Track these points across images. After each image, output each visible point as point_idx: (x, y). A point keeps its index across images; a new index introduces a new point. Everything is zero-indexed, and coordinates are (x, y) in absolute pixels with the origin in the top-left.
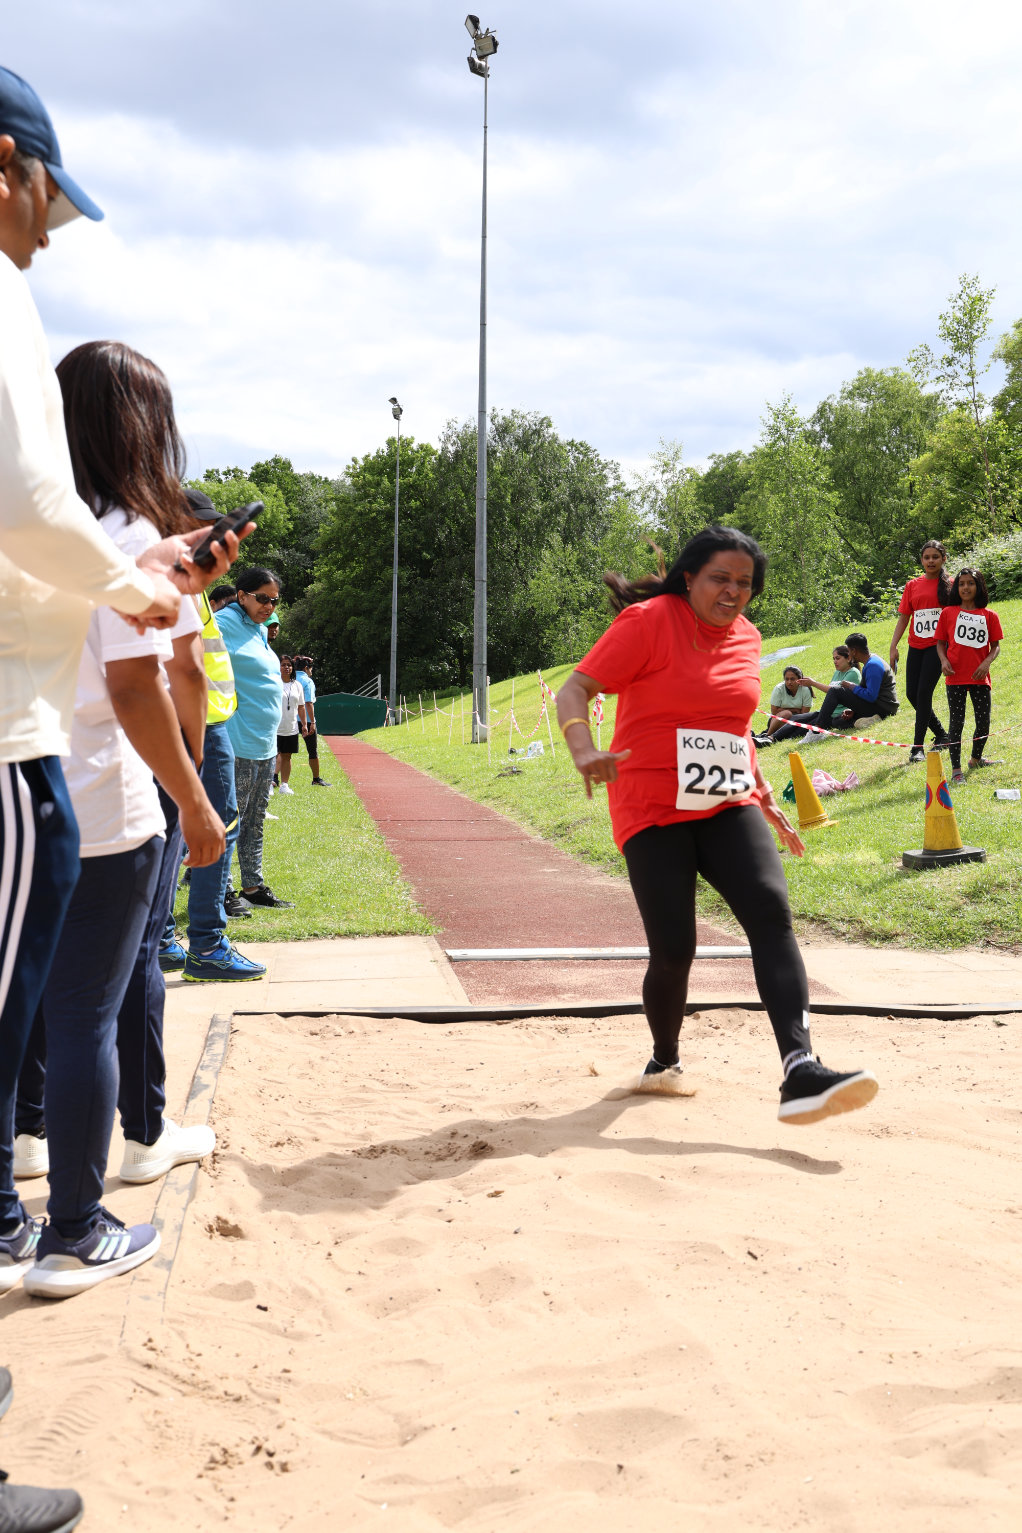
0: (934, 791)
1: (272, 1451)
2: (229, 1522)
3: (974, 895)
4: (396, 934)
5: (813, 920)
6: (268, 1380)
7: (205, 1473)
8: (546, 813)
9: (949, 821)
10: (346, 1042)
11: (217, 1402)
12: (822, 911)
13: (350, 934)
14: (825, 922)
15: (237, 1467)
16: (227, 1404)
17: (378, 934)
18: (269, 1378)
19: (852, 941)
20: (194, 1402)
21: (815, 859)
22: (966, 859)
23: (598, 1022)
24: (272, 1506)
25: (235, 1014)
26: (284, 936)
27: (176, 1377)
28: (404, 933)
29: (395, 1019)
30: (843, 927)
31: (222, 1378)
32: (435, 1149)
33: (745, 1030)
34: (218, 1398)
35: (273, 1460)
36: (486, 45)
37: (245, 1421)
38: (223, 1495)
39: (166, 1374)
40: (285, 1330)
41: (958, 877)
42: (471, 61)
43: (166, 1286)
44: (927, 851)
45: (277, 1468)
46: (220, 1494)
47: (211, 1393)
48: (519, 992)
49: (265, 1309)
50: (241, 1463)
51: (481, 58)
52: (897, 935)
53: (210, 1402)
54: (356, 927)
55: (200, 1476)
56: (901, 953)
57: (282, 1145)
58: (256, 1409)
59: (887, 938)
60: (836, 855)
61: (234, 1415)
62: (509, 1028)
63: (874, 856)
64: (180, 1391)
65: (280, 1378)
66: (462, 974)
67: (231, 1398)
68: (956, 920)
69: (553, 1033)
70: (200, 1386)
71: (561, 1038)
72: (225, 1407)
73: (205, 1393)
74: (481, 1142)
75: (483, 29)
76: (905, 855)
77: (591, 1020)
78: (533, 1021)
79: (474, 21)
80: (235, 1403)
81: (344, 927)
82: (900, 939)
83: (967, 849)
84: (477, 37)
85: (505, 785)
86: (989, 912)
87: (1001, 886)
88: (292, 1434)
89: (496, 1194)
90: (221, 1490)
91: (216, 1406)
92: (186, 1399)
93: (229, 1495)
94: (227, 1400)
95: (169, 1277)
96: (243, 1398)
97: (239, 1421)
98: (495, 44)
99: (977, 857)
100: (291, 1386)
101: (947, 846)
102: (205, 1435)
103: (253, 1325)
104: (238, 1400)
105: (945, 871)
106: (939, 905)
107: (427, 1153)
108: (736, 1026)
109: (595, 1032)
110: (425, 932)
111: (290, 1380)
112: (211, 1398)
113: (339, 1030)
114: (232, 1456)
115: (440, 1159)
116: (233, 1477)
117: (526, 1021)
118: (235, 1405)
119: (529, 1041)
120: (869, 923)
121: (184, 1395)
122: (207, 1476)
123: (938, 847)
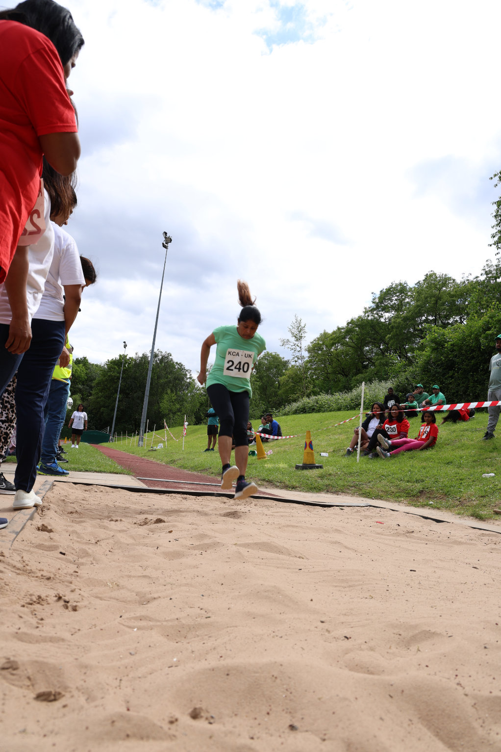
0: (308, 444)
1: (68, 600)
2: (38, 629)
3: (322, 477)
4: (117, 474)
5: (267, 481)
6: (65, 575)
7: (26, 605)
8: (165, 458)
9: (312, 454)
10: (99, 494)
11: (37, 578)
12: (271, 478)
13: (100, 472)
14: (272, 482)
15: (46, 606)
16: (42, 580)
17: (111, 473)
18: (66, 574)
19: (282, 489)
20: (22, 578)
21: (266, 465)
22: (318, 467)
23: (198, 497)
24: (67, 624)
25: (55, 481)
26: (75, 470)
27: (14, 567)
28: (120, 473)
29: (119, 489)
30: (278, 484)
31: (40, 570)
32: (139, 522)
33: (253, 505)
34: (37, 577)
35: (69, 604)
36: (168, 240)
37: (51, 588)
38: (36, 617)
39: (8, 565)
40: (75, 561)
41: (315, 472)
42: (163, 244)
43: (14, 540)
44: (304, 464)
45: (70, 608)
46: (34, 616)
47: (33, 575)
48: (166, 487)
49: (64, 554)
50: (48, 604)
51: (166, 243)
52: (297, 487)
53: (33, 578)
54: (102, 469)
55: (23, 606)
56: (298, 492)
57: (73, 513)
58: (59, 584)
59: (293, 488)
60: (273, 465)
61: (46, 585)
62: (164, 496)
63: (286, 466)
64: (16, 572)
65: (72, 574)
66: (144, 482)
67: (45, 578)
68: (316, 484)
69: (181, 499)
70: (27, 571)
71: (183, 501)
72: (41, 582)
73: (30, 574)
74: (160, 519)
75: (168, 236)
76: (296, 465)
77: (195, 497)
78: (173, 494)
79: (166, 233)
80: (46, 580)
81: (98, 469)
82: (298, 488)
83: (317, 465)
84: (166, 238)
85: (151, 453)
86: (327, 482)
87: (330, 475)
88: (80, 594)
89: (170, 532)
90: (35, 614)
91: (36, 580)
92: (19, 576)
93: (40, 617)
94: (43, 578)
95: (16, 537)
96: (52, 578)
97: (48, 588)
98: (171, 240)
99: (321, 467)
100: (78, 579)
101: (311, 463)
102: (28, 591)
103: (57, 558)
104: (49, 579)
105: (310, 470)
106: (310, 479)
107: (135, 523)
108: (249, 503)
109: (197, 500)
110: (128, 474)
111: (77, 576)
112: (33, 577)
113: (96, 490)
114: (43, 600)
115: (141, 525)
116: (43, 609)
117: (170, 495)
118: (46, 582)
119: (172, 501)
120: (287, 483)
121: (19, 574)
122: (27, 607)
123: (308, 463)
